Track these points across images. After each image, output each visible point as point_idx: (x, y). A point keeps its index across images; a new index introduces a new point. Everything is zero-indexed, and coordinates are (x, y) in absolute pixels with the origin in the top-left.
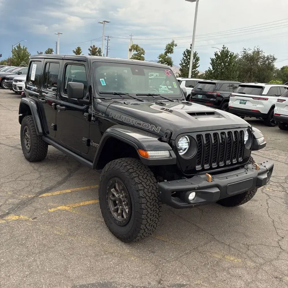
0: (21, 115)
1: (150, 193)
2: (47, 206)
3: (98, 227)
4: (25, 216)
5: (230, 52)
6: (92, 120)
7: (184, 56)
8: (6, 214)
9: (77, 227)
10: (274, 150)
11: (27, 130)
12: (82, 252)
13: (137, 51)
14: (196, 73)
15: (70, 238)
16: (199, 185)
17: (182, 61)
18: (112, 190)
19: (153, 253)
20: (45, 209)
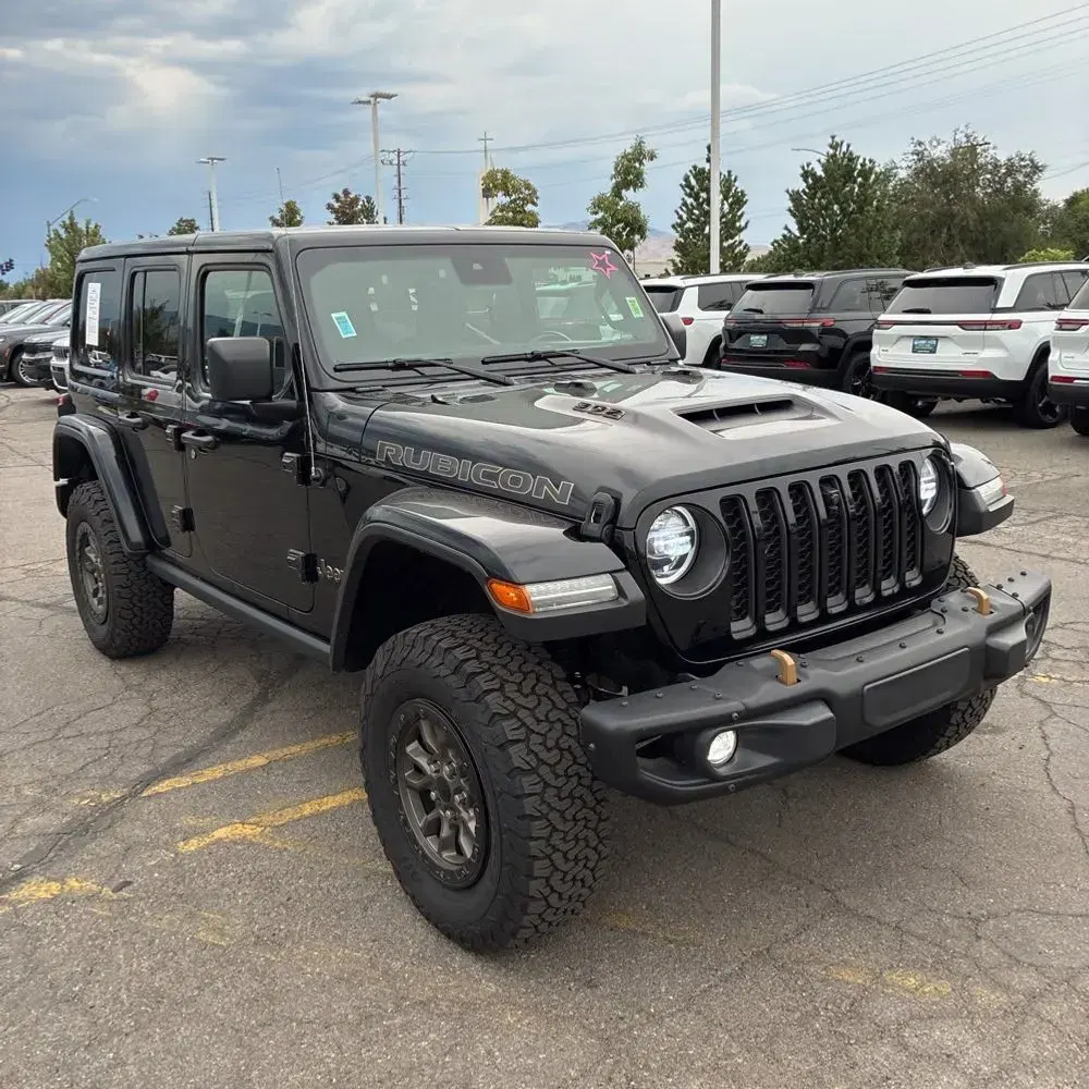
0: (63, 481)
1: (555, 752)
2: (173, 832)
3: (372, 900)
4: (85, 879)
5: (861, 161)
6: (316, 479)
7: (686, 194)
8: (13, 878)
9: (286, 907)
10: (1059, 520)
11: (90, 538)
12: (306, 1012)
13: (507, 194)
14: (736, 251)
15: (260, 957)
16: (746, 701)
17: (681, 213)
18: (409, 749)
19: (591, 987)
20: (166, 843)
